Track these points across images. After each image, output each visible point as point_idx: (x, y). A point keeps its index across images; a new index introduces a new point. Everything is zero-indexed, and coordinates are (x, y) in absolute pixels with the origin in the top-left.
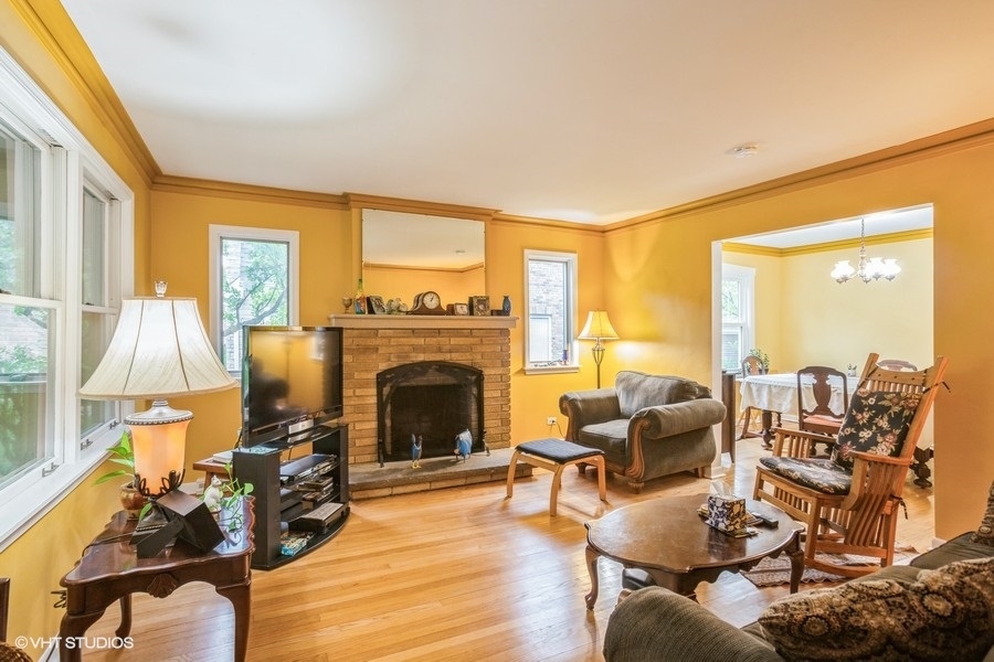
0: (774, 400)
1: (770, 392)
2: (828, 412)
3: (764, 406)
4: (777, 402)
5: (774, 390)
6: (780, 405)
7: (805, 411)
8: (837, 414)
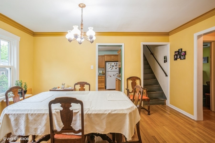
0: (31, 126)
1: (27, 119)
2: (72, 130)
3: (23, 133)
4: (35, 127)
5: (30, 118)
6: (36, 129)
7: (56, 131)
8: (77, 130)
